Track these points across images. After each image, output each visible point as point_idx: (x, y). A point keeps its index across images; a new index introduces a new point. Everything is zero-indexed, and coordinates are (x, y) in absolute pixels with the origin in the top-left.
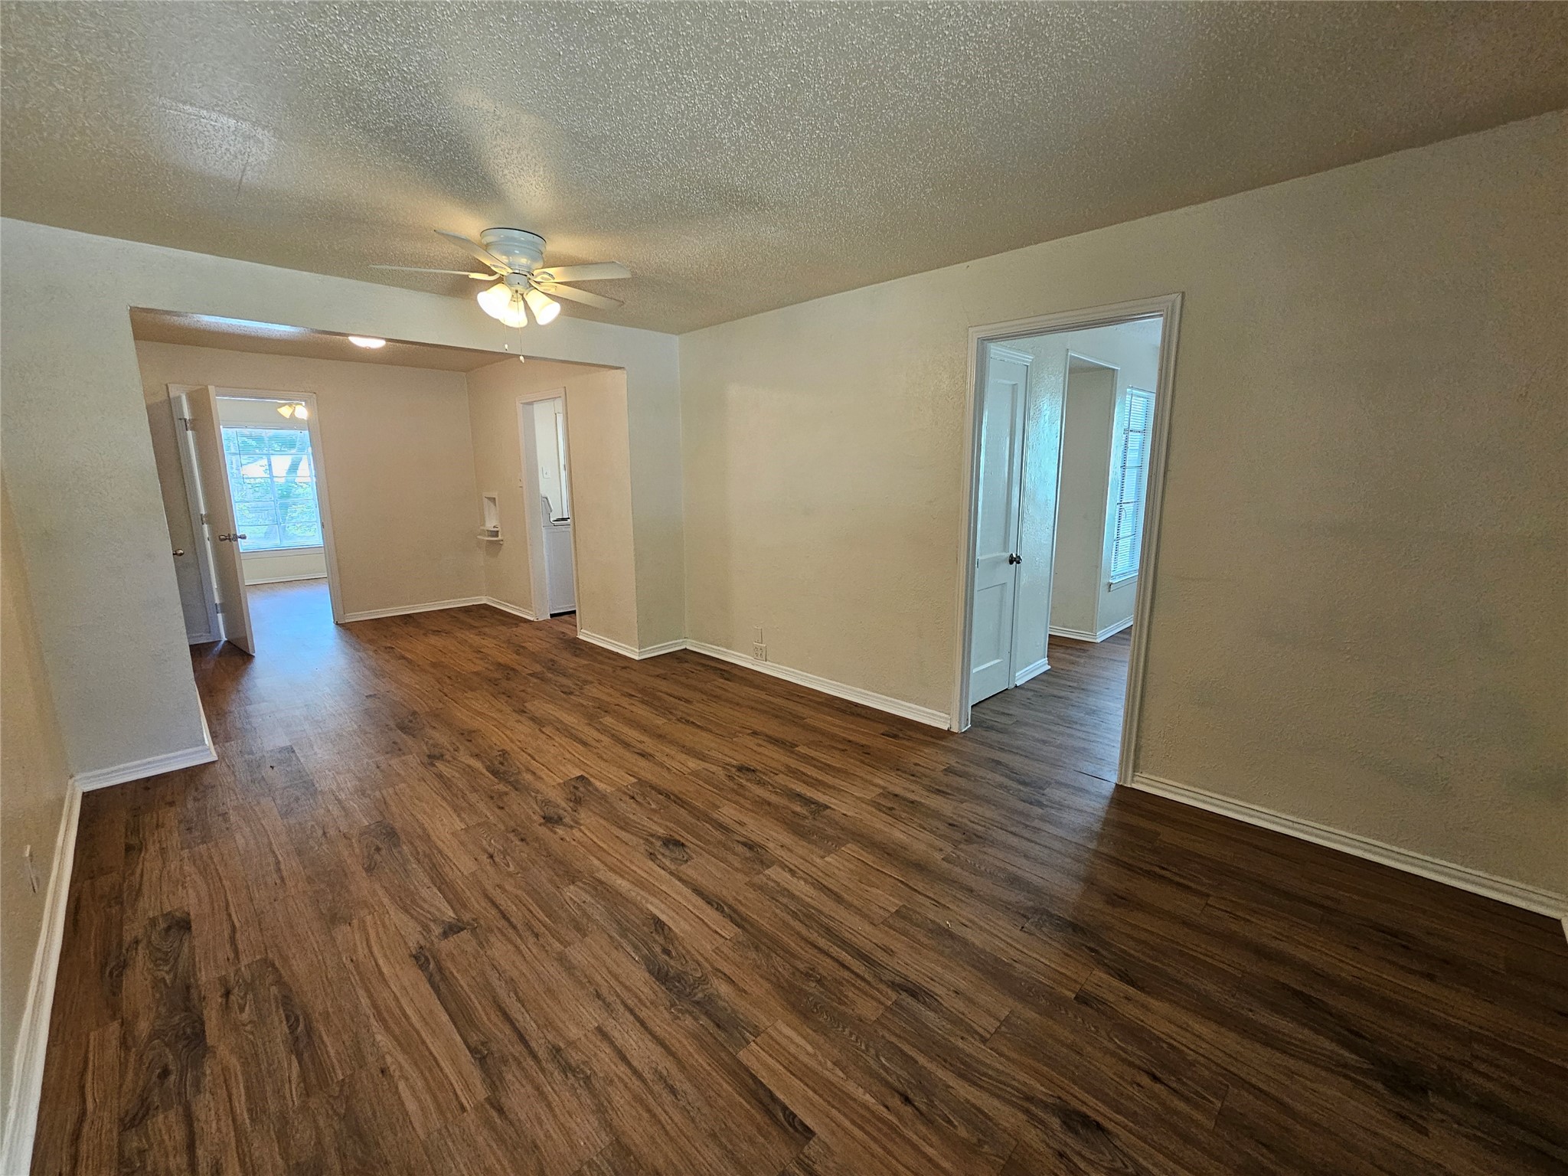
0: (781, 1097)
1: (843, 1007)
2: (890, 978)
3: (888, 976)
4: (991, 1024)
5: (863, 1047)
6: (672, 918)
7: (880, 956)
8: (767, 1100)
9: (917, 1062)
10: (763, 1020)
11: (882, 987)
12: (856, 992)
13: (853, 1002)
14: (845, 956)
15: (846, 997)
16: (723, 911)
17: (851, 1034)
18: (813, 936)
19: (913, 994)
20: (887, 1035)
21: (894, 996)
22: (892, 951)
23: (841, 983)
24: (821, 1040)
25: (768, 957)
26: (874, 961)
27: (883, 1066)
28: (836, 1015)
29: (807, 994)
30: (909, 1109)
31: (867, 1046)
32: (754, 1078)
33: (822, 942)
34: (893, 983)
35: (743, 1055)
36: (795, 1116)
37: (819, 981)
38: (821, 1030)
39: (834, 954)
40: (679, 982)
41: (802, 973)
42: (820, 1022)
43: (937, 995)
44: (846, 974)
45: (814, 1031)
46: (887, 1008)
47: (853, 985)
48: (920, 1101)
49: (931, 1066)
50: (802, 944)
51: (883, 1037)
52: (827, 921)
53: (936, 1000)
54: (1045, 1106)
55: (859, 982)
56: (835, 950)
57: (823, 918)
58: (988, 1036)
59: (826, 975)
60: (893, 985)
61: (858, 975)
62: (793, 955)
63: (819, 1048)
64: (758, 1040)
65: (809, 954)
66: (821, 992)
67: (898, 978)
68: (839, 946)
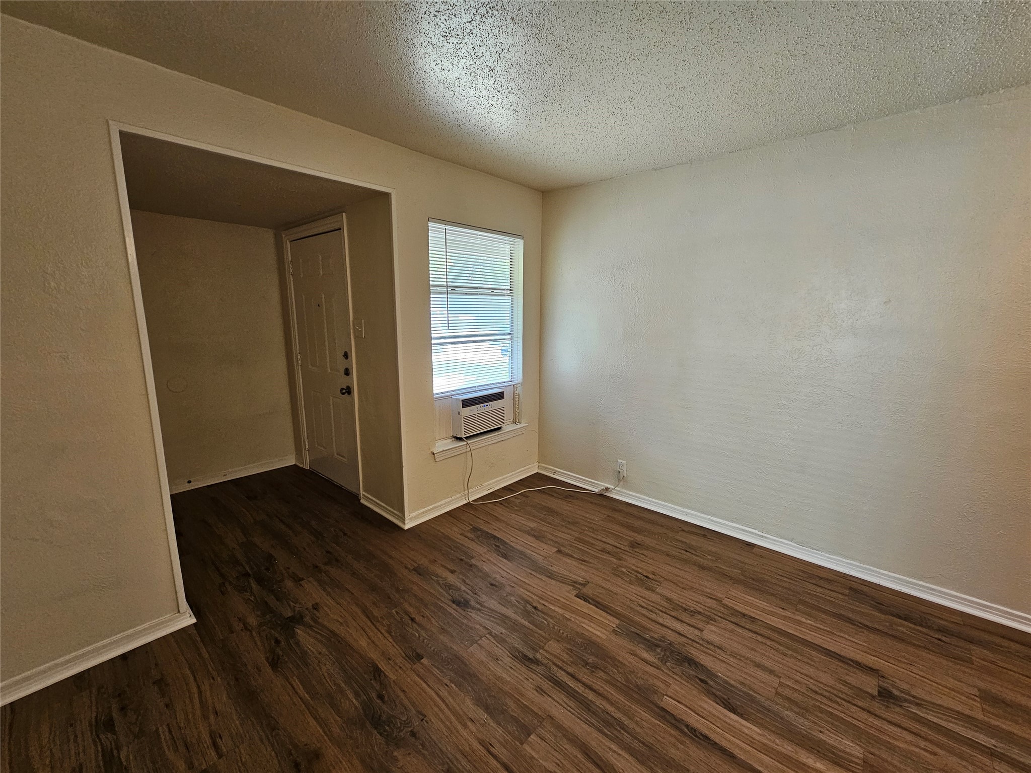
0: (592, 606)
1: (569, 647)
2: (539, 667)
3: (540, 669)
4: (484, 642)
5: (556, 627)
6: (726, 716)
7: (546, 685)
8: (599, 605)
9: (528, 622)
10: (613, 637)
11: (545, 661)
12: (561, 657)
13: (563, 651)
14: (571, 683)
15: (568, 654)
16: (687, 726)
17: (563, 633)
18: (599, 702)
19: (525, 657)
20: (543, 634)
21: (538, 656)
22: (537, 691)
23: (572, 662)
24: (578, 630)
25: (627, 680)
26: (550, 681)
27: (546, 620)
28: (573, 643)
29: (592, 654)
30: (534, 605)
31: (554, 628)
32: (607, 613)
33: (591, 696)
34: (538, 665)
35: (618, 622)
36: (584, 601)
37: (587, 664)
38: (581, 636)
39: (580, 685)
40: (678, 659)
41: (600, 669)
42: (581, 638)
43: (511, 658)
44: (570, 670)
45: (583, 634)
46: (542, 648)
47: (564, 662)
48: (529, 607)
49: (523, 621)
50: (605, 693)
51: (545, 633)
52: (593, 721)
53: (511, 654)
54: (473, 608)
55: (560, 665)
56: (580, 689)
57: (596, 723)
58: (487, 636)
59: (583, 668)
60: (537, 662)
61: (561, 668)
62: (611, 684)
63: (578, 626)
64: (613, 628)
65: (599, 685)
66: (585, 656)
67: (534, 668)
68: (577, 692)
